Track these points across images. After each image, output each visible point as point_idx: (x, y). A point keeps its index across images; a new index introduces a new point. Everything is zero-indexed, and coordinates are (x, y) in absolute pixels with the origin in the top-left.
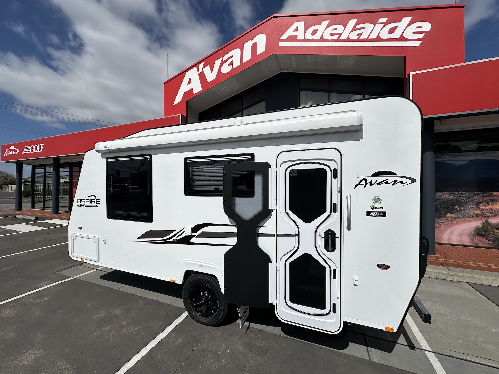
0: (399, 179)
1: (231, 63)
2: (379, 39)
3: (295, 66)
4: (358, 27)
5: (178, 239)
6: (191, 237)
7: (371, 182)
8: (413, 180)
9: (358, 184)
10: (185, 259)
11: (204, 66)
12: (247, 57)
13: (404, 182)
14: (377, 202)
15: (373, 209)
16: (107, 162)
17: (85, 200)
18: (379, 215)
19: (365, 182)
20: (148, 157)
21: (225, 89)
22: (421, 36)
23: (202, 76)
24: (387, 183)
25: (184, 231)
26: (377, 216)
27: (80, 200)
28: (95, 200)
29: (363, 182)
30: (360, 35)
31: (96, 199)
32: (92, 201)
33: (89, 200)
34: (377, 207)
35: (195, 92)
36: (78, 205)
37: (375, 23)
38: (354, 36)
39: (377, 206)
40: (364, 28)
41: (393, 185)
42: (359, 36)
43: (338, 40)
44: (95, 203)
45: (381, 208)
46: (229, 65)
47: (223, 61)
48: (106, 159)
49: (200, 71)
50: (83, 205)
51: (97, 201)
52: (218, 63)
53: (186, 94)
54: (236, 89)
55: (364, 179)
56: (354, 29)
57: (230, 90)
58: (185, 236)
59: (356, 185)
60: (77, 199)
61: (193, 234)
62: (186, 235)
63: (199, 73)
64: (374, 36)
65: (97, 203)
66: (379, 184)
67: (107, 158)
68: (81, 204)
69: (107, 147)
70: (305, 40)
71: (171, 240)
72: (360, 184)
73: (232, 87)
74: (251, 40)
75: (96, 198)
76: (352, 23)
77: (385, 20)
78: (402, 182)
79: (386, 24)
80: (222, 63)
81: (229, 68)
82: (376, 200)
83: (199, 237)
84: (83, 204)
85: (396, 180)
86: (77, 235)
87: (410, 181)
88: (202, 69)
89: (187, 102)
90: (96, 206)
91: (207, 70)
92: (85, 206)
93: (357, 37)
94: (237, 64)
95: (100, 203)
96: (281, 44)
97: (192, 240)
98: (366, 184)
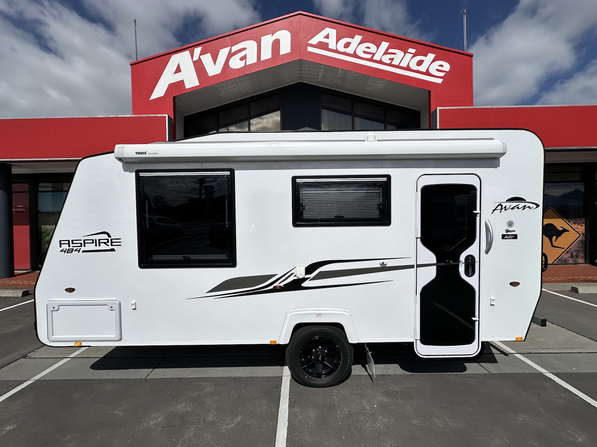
0: (528, 205)
1: (244, 58)
2: (408, 68)
3: (320, 77)
4: (390, 51)
5: (282, 286)
6: (304, 280)
7: (505, 207)
8: (538, 206)
9: (495, 210)
10: (295, 310)
11: (202, 53)
12: (266, 54)
13: (531, 207)
14: (510, 225)
15: (507, 232)
16: (138, 178)
17: (82, 242)
18: (512, 237)
19: (501, 207)
20: (228, 173)
21: (231, 88)
22: (442, 74)
23: (199, 66)
24: (518, 208)
25: (292, 274)
26: (510, 238)
27: (69, 241)
28: (108, 240)
29: (500, 207)
30: (392, 59)
31: (110, 239)
32: (100, 243)
33: (93, 240)
34: (510, 231)
35: (188, 86)
36: (61, 251)
37: (406, 52)
38: (386, 59)
39: (510, 229)
40: (395, 54)
41: (523, 209)
42: (391, 61)
43: (371, 60)
44: (108, 245)
45: (513, 231)
46: (242, 59)
47: (232, 52)
48: (135, 173)
49: (196, 58)
50: (78, 250)
51: (113, 241)
52: (223, 53)
53: (172, 87)
54: (244, 91)
55: (500, 205)
56: (386, 53)
57: (237, 92)
58: (294, 280)
59: (494, 211)
60: (60, 241)
61: (307, 276)
62: (296, 278)
63: (193, 60)
64: (404, 64)
65: (113, 244)
66: (512, 209)
67: (137, 172)
68: (71, 248)
69: (147, 153)
70: (337, 51)
71: (271, 287)
72: (496, 209)
73: (241, 88)
74: (271, 35)
75: (109, 236)
76: (385, 45)
77: (413, 51)
78: (529, 207)
79: (415, 55)
80: (230, 55)
81: (241, 64)
82: (510, 224)
83: (314, 278)
84: (75, 248)
85: (525, 206)
86: (62, 303)
87: (535, 206)
88: (199, 57)
89: (174, 98)
90: (113, 250)
91: (207, 59)
92: (81, 251)
93: (389, 62)
94: (252, 59)
95: (120, 245)
96: (310, 49)
97: (304, 284)
98: (501, 209)
